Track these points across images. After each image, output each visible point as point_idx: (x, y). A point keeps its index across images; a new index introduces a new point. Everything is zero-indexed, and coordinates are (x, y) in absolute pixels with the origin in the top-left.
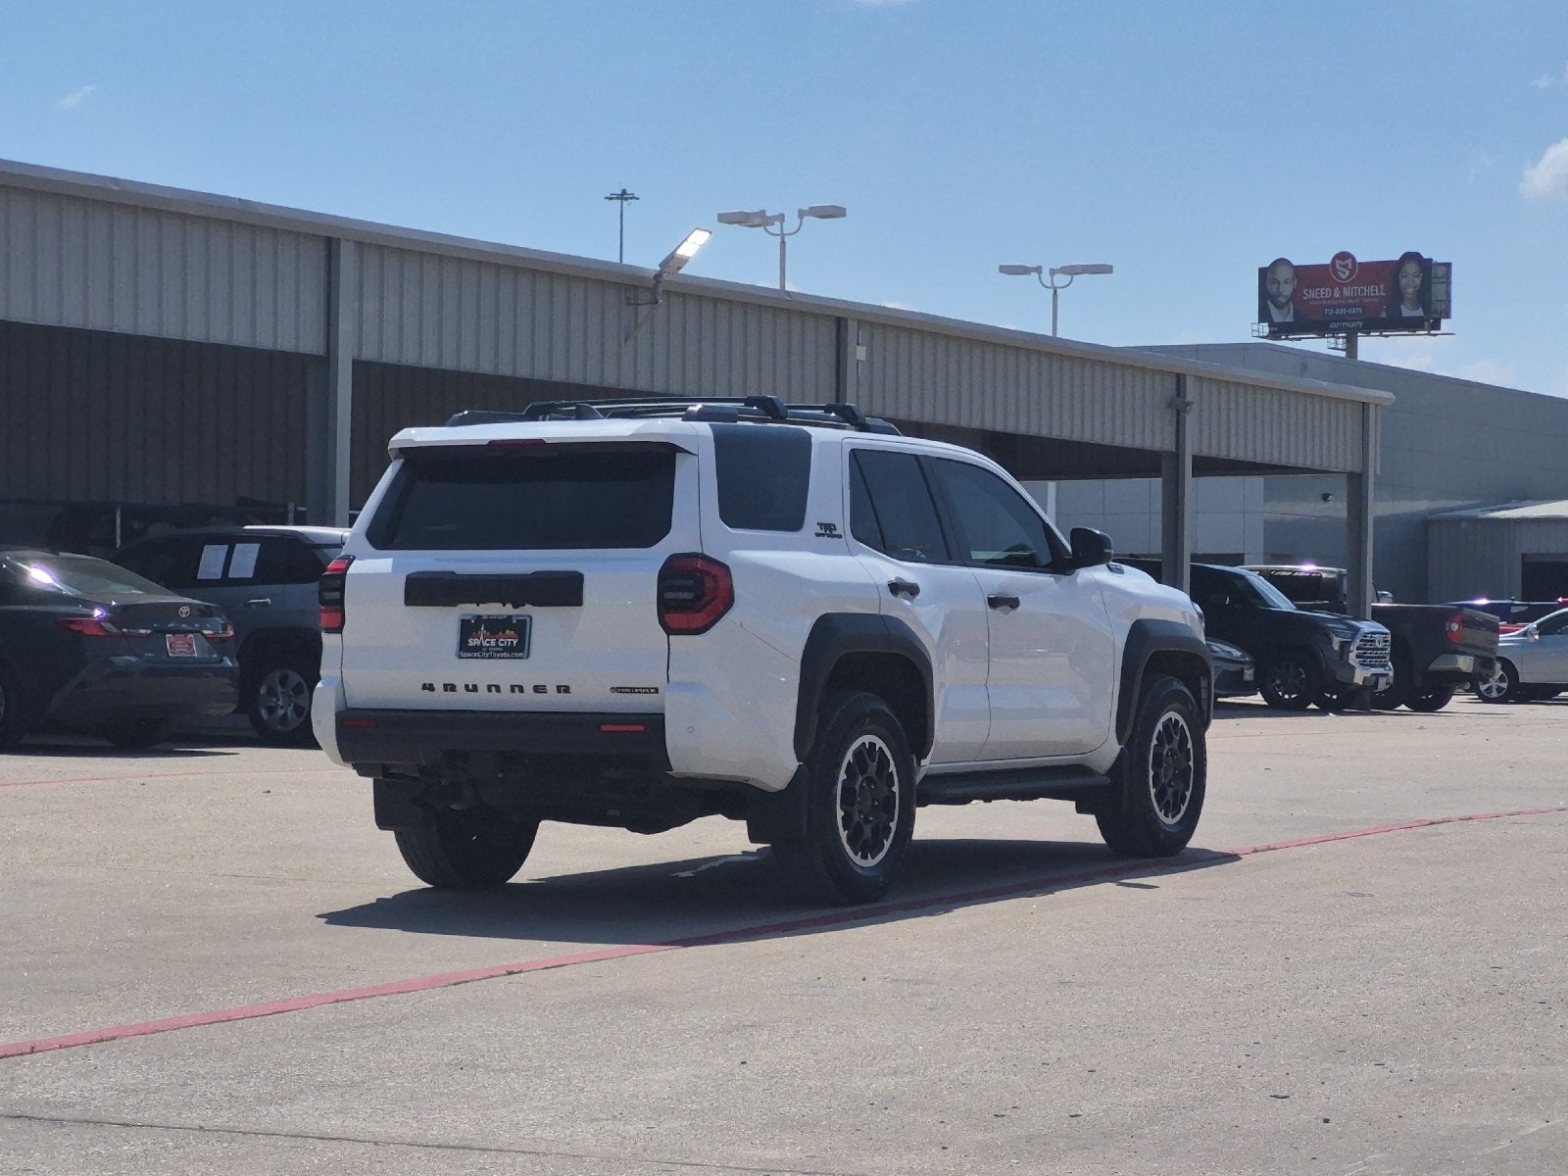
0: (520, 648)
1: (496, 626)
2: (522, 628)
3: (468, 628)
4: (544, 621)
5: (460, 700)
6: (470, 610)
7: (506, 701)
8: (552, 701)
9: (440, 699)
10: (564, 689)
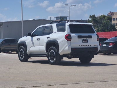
0: (87, 42)
1: (85, 40)
2: (87, 40)
3: (83, 40)
4: (89, 40)
5: (82, 47)
6: (83, 39)
7: (86, 47)
8: (89, 47)
9: (80, 47)
10: (90, 45)
